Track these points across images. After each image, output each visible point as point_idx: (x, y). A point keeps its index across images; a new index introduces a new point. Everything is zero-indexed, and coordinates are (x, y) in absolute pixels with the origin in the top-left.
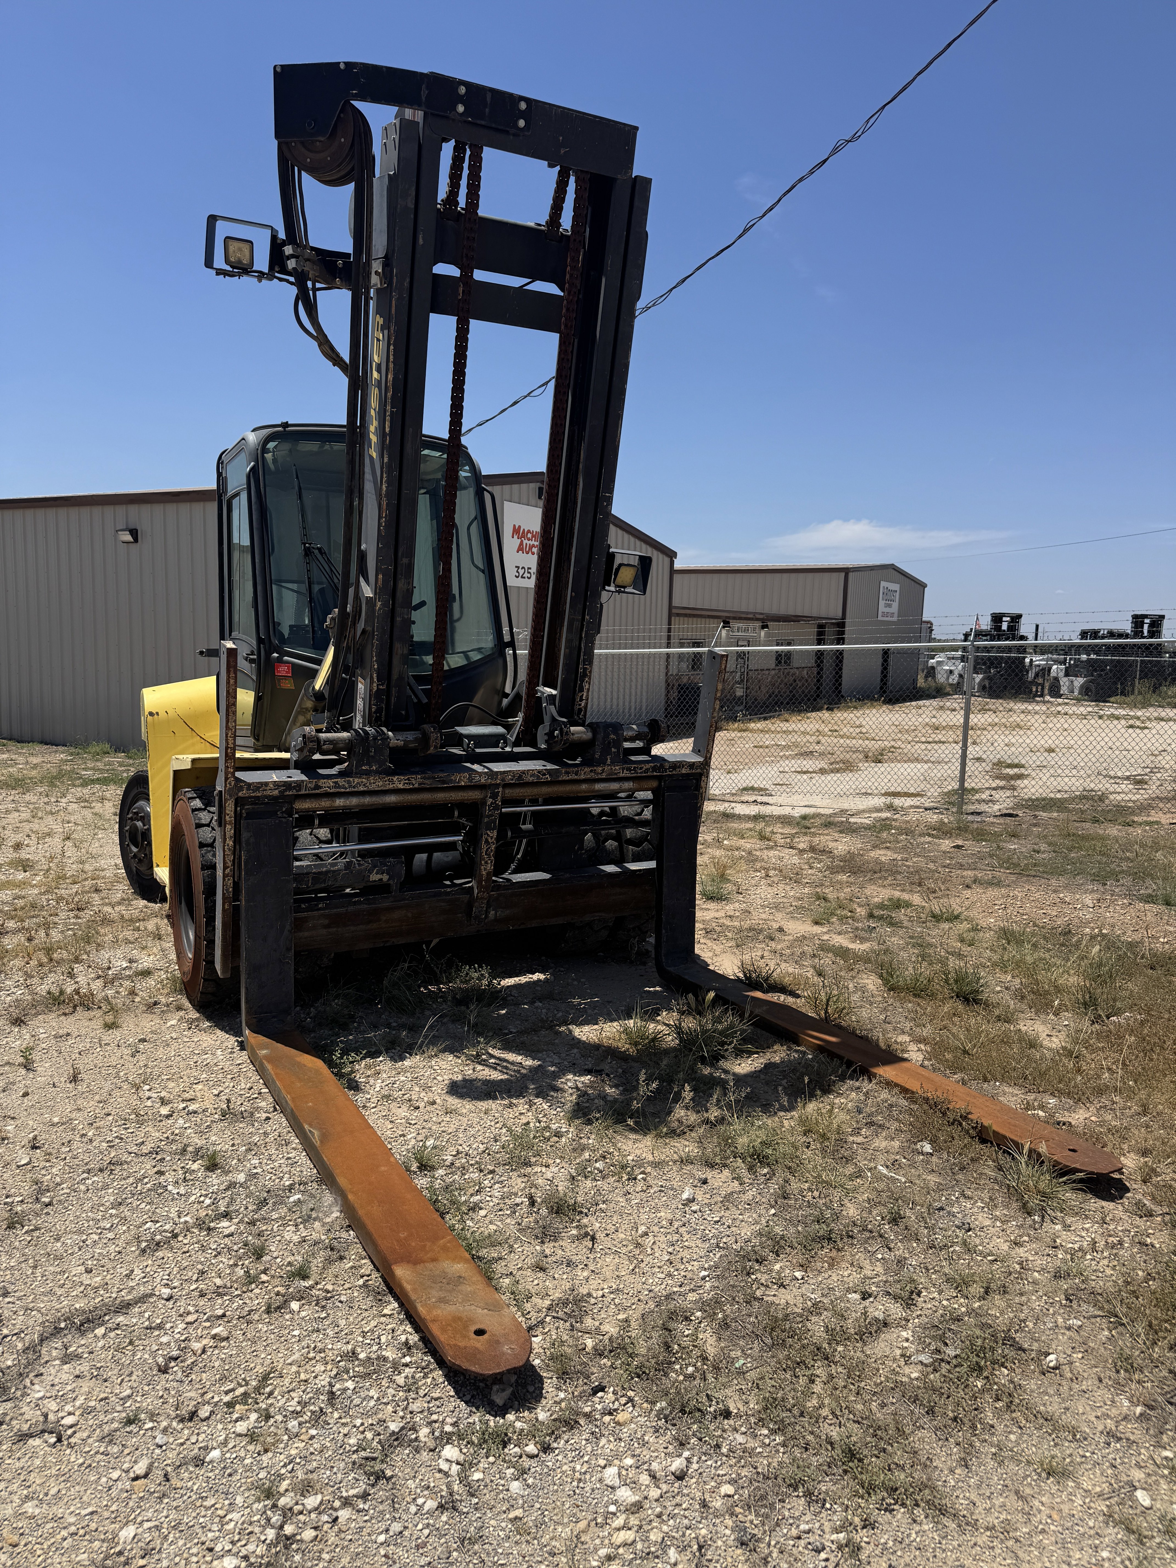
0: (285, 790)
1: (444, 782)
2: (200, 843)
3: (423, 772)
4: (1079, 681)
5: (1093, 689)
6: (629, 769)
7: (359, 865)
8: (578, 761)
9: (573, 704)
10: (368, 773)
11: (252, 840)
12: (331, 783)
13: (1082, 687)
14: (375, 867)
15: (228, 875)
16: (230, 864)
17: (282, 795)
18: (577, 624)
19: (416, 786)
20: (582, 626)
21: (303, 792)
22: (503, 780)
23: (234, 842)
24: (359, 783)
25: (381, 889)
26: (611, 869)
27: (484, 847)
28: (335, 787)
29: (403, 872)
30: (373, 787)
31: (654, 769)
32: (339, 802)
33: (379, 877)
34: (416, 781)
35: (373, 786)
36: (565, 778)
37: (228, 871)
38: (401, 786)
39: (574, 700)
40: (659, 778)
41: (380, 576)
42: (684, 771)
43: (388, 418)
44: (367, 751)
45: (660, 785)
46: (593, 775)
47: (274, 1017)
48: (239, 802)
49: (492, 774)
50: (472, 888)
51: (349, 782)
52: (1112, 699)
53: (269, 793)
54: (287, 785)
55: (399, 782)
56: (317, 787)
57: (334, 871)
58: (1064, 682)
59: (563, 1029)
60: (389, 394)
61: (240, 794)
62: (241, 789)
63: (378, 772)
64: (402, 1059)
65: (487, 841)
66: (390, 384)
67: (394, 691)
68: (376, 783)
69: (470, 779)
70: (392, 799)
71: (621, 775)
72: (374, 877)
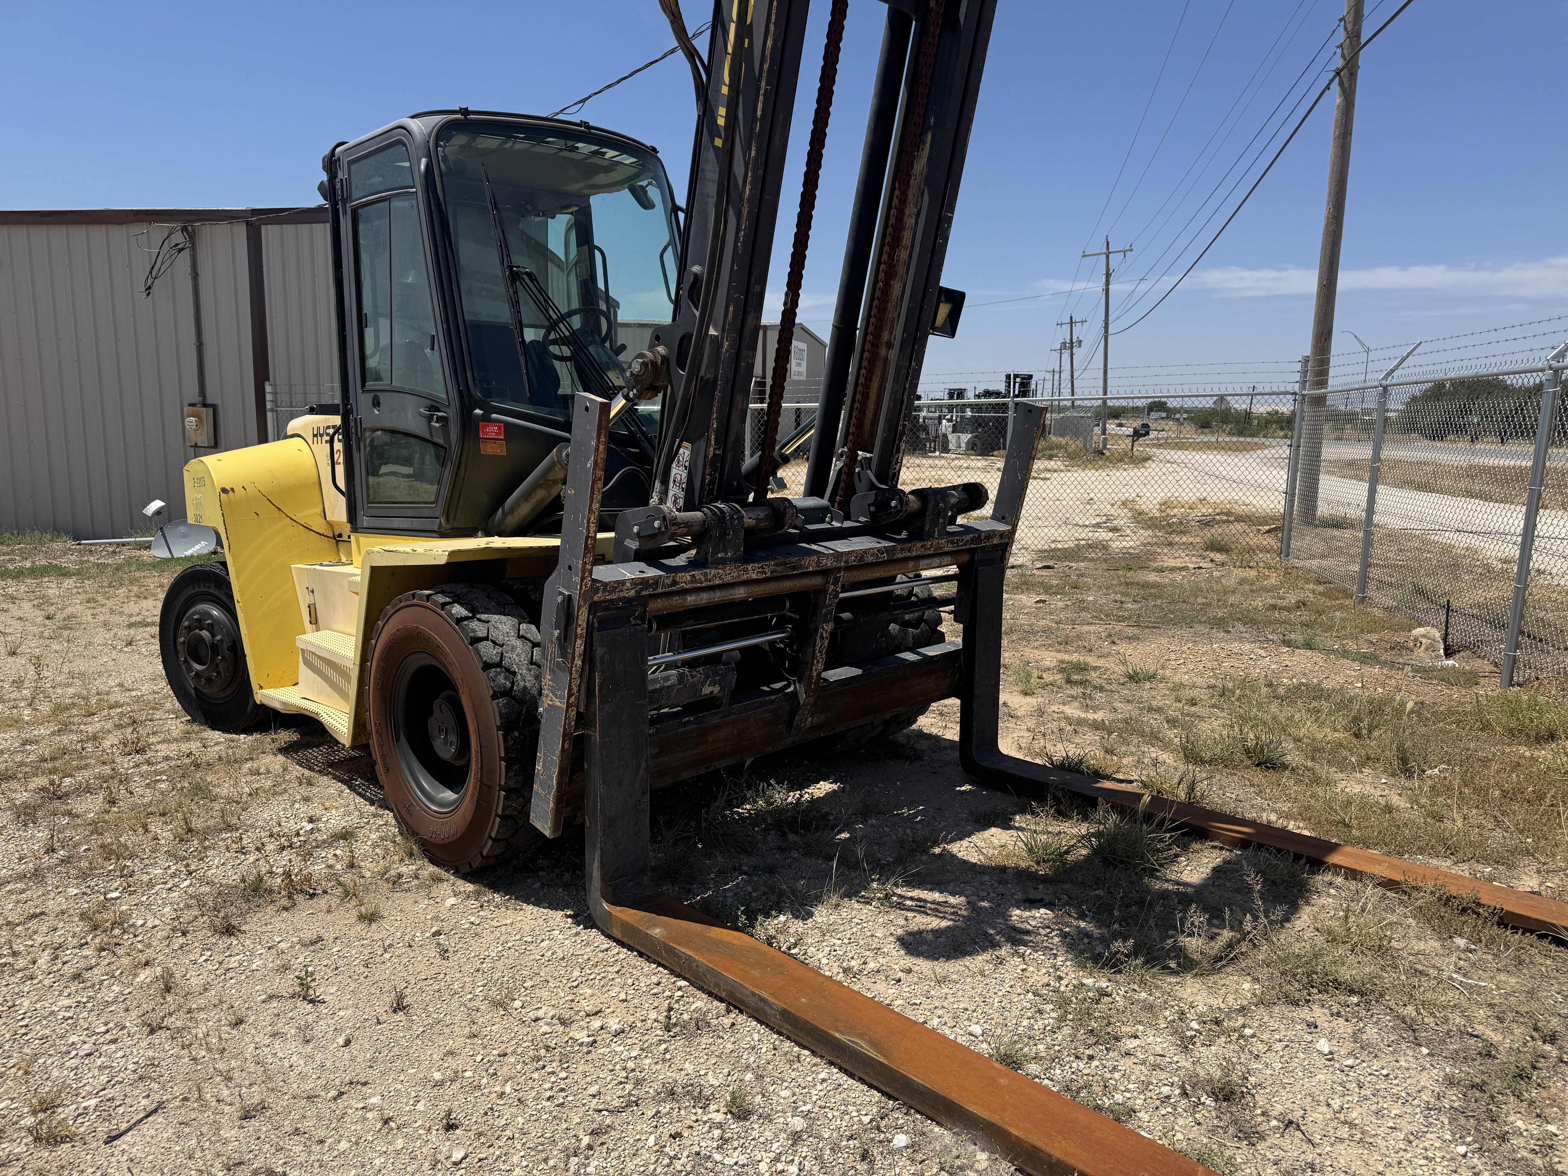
0: (642, 590)
1: (794, 568)
2: (485, 663)
3: (774, 559)
4: (965, 437)
5: (979, 444)
6: (952, 542)
7: (693, 677)
8: (904, 535)
9: (889, 468)
10: (723, 562)
11: (607, 657)
12: (687, 576)
13: (968, 443)
14: (708, 677)
15: (572, 705)
16: (575, 689)
17: (638, 597)
18: (903, 372)
19: (769, 574)
20: (908, 373)
21: (660, 590)
22: (846, 562)
23: (583, 662)
24: (716, 575)
25: (711, 703)
26: (909, 656)
27: (818, 642)
28: (692, 582)
29: (734, 680)
30: (728, 579)
31: (973, 540)
32: (691, 599)
33: (711, 689)
34: (769, 568)
35: (729, 577)
36: (900, 556)
37: (573, 699)
38: (754, 576)
39: (890, 463)
40: (972, 551)
41: (731, 308)
42: (995, 541)
43: (761, 98)
44: (724, 534)
45: (972, 558)
46: (922, 552)
47: (630, 881)
48: (593, 608)
49: (838, 555)
50: (795, 693)
51: (706, 574)
52: (996, 453)
53: (625, 594)
54: (644, 583)
55: (752, 572)
56: (675, 583)
57: (668, 687)
58: (952, 438)
59: (937, 850)
60: (766, 66)
61: (595, 598)
62: (597, 591)
63: (734, 560)
64: (810, 915)
65: (822, 637)
66: (768, 52)
67: (729, 455)
68: (729, 574)
69: (818, 563)
70: (740, 593)
71: (946, 549)
72: (707, 690)
